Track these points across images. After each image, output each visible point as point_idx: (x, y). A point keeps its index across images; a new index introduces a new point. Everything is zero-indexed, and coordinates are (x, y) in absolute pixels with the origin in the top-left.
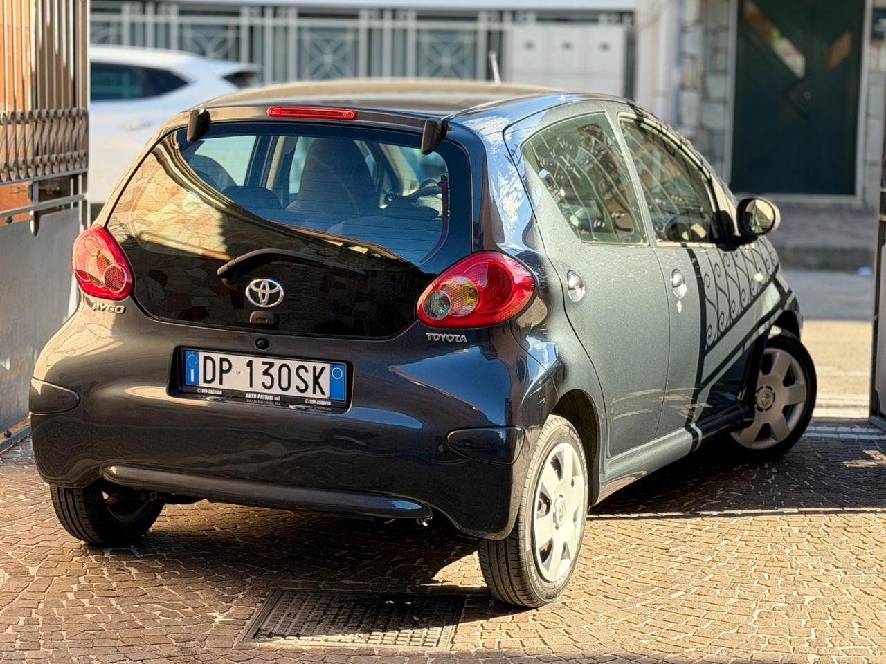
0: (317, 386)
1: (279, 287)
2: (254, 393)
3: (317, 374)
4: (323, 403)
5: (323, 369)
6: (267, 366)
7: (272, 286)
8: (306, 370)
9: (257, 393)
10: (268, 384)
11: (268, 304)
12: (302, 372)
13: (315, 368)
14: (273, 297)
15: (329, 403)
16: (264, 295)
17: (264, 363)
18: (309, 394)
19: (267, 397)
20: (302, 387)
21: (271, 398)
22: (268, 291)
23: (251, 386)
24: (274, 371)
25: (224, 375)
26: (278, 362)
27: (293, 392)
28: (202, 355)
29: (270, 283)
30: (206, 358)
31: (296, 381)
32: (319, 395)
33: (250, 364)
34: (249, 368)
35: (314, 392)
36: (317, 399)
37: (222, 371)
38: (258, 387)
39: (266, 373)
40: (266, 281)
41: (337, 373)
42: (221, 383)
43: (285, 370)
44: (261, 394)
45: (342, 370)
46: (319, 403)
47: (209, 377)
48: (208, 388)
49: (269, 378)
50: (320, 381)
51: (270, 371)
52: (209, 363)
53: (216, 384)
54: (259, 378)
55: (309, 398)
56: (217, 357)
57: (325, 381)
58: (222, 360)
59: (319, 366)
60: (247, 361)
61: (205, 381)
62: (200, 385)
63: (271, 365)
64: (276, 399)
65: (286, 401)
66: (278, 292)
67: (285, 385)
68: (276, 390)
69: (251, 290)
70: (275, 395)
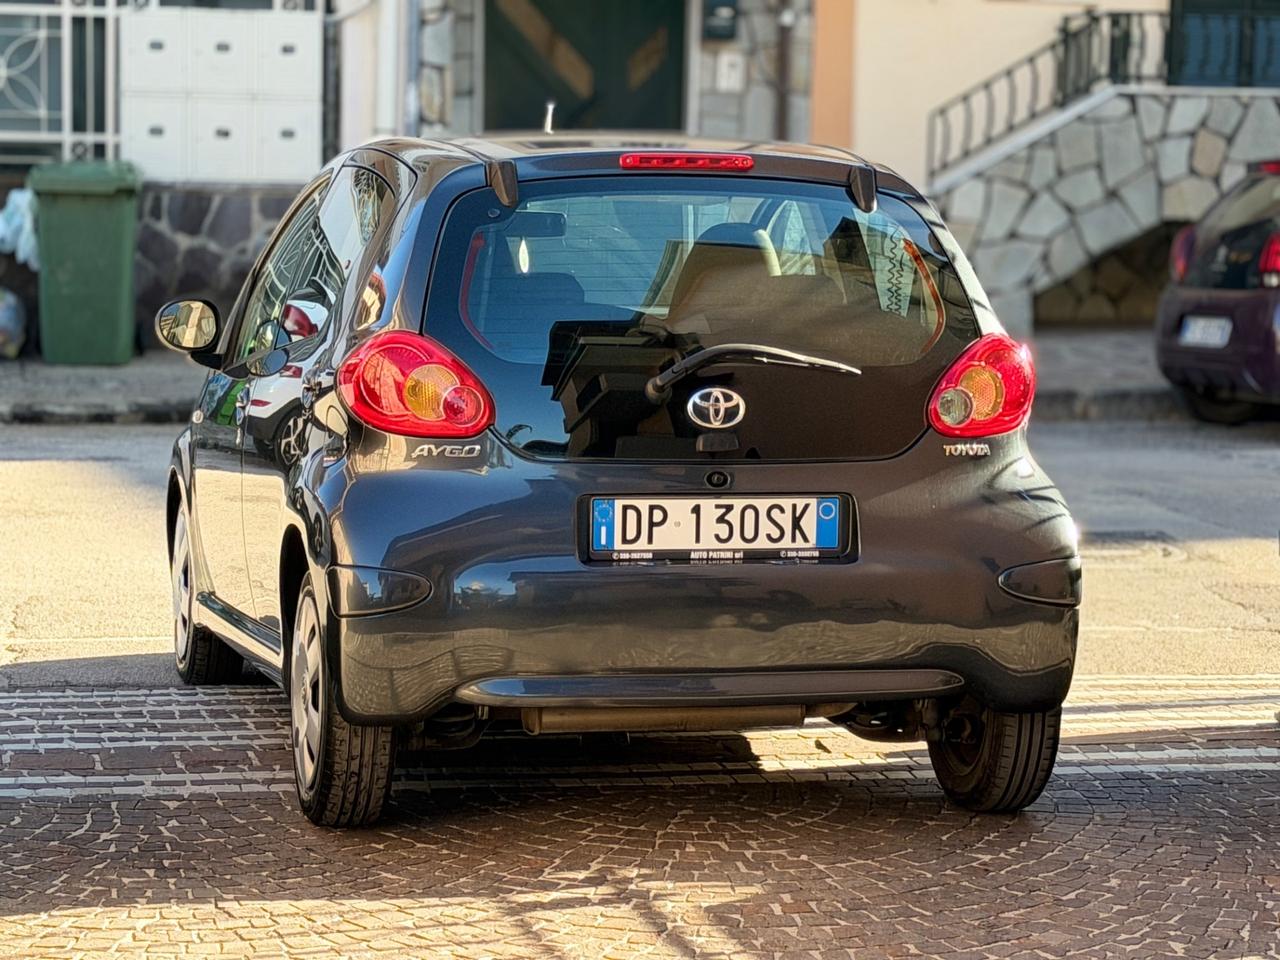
0: (797, 532)
1: (737, 399)
2: (703, 550)
3: (798, 514)
4: (807, 554)
5: (807, 506)
6: (723, 510)
7: (728, 398)
8: (782, 510)
9: (708, 551)
10: (724, 535)
11: (723, 423)
12: (775, 513)
13: (794, 506)
14: (731, 413)
15: (816, 554)
16: (717, 412)
17: (718, 506)
18: (786, 543)
19: (723, 555)
20: (776, 534)
21: (729, 555)
22: (723, 405)
23: (698, 540)
24: (734, 517)
25: (655, 529)
26: (739, 503)
27: (761, 543)
28: (619, 504)
29: (724, 394)
30: (625, 508)
31: (766, 527)
32: (800, 543)
33: (696, 510)
34: (694, 515)
35: (794, 539)
36: (797, 550)
37: (652, 525)
38: (708, 542)
39: (721, 520)
40: (717, 392)
41: (827, 511)
42: (650, 540)
43: (750, 514)
44: (713, 550)
45: (834, 506)
46: (801, 554)
47: (631, 535)
48: (630, 552)
49: (725, 527)
50: (802, 523)
51: (726, 518)
52: (631, 514)
53: (642, 543)
54: (711, 528)
55: (787, 550)
56: (643, 504)
57: (809, 524)
58: (652, 508)
59: (801, 502)
60: (692, 506)
61: (625, 541)
62: (616, 548)
63: (729, 508)
64: (737, 555)
65: (752, 557)
66: (737, 406)
67: (749, 534)
68: (737, 542)
69: (695, 405)
70: (735, 551)
